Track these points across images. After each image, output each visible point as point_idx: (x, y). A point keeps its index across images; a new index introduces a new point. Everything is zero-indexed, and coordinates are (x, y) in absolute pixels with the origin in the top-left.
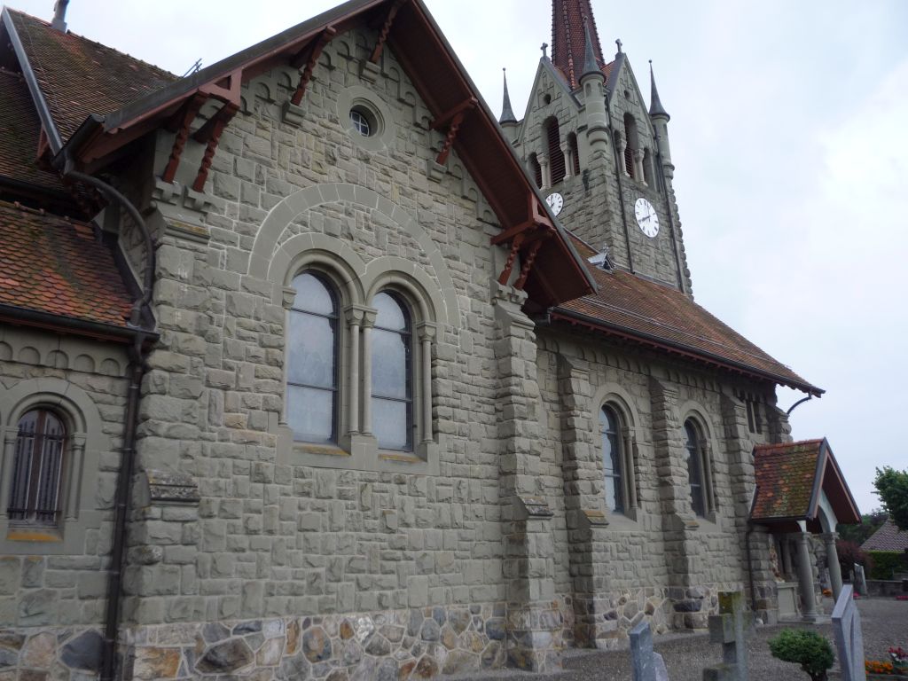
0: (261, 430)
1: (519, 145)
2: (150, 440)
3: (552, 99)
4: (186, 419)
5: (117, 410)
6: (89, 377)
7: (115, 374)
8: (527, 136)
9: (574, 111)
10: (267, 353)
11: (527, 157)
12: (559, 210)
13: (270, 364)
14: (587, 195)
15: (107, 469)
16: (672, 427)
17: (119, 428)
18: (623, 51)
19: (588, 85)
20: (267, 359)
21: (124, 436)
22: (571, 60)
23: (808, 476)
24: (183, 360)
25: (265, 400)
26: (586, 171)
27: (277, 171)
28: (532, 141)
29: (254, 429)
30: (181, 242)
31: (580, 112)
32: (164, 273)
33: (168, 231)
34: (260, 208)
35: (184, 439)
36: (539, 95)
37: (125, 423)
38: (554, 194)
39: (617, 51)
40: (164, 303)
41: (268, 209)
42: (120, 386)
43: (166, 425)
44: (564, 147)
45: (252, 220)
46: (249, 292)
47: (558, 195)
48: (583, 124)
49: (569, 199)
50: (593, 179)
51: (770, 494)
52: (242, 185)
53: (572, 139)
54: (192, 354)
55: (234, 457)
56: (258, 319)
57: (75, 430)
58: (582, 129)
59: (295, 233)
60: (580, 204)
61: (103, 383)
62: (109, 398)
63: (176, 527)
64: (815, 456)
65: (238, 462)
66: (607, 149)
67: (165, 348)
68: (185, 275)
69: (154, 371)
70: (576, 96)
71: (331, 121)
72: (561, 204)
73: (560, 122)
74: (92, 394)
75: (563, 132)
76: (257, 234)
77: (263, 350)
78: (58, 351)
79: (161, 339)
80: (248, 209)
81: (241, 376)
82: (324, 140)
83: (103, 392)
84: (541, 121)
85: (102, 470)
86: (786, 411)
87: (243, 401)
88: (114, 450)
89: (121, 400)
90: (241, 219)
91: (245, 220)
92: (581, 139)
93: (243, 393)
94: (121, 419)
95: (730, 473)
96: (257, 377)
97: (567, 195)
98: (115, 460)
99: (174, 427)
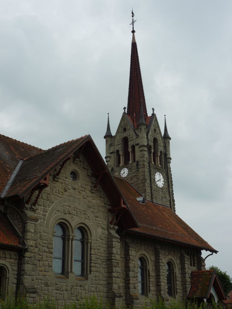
0: (47, 272)
1: (112, 146)
2: (25, 276)
3: (127, 130)
4: (33, 270)
5: (15, 268)
6: (10, 259)
7: (15, 258)
8: (116, 143)
9: (135, 137)
10: (49, 250)
11: (115, 151)
12: (127, 175)
13: (50, 253)
14: (138, 171)
15: (14, 284)
16: (162, 266)
17: (16, 273)
18: (155, 113)
19: (141, 128)
20: (49, 252)
21: (17, 275)
22: (134, 114)
23: (208, 283)
24: (32, 255)
25: (49, 263)
26: (138, 162)
27: (52, 196)
28: (118, 145)
29: (46, 272)
30: (32, 222)
31: (137, 138)
32: (28, 231)
33: (29, 219)
34: (48, 208)
35: (32, 276)
36: (121, 127)
37: (18, 272)
38: (125, 168)
39: (152, 113)
40: (28, 239)
41: (50, 208)
42: (16, 261)
43: (29, 272)
44: (130, 150)
45: (46, 212)
46: (45, 233)
47: (127, 169)
48: (138, 143)
49: (131, 171)
50: (140, 165)
51: (195, 289)
52: (43, 202)
53: (133, 147)
54: (34, 253)
55: (41, 280)
56: (47, 241)
57: (6, 273)
58: (137, 144)
59: (56, 214)
60: (135, 174)
61: (12, 261)
62: (14, 265)
63: (32, 299)
64: (211, 276)
65: (42, 281)
66: (146, 154)
67: (29, 252)
68: (33, 231)
69: (26, 258)
70: (136, 131)
71: (66, 178)
72: (128, 173)
73: (129, 140)
74: (10, 264)
75: (130, 144)
76: (47, 216)
77: (48, 249)
78: (4, 253)
79: (28, 250)
80: (45, 208)
81: (43, 257)
82: (64, 184)
83: (13, 263)
84: (122, 138)
85: (13, 284)
86: (204, 258)
87: (43, 264)
88: (15, 279)
89: (17, 265)
90: (43, 212)
91: (44, 212)
92: (137, 148)
93: (43, 262)
94: (17, 270)
95: (182, 281)
96: (46, 257)
97: (130, 169)
98: (15, 281)
99: (30, 273)
